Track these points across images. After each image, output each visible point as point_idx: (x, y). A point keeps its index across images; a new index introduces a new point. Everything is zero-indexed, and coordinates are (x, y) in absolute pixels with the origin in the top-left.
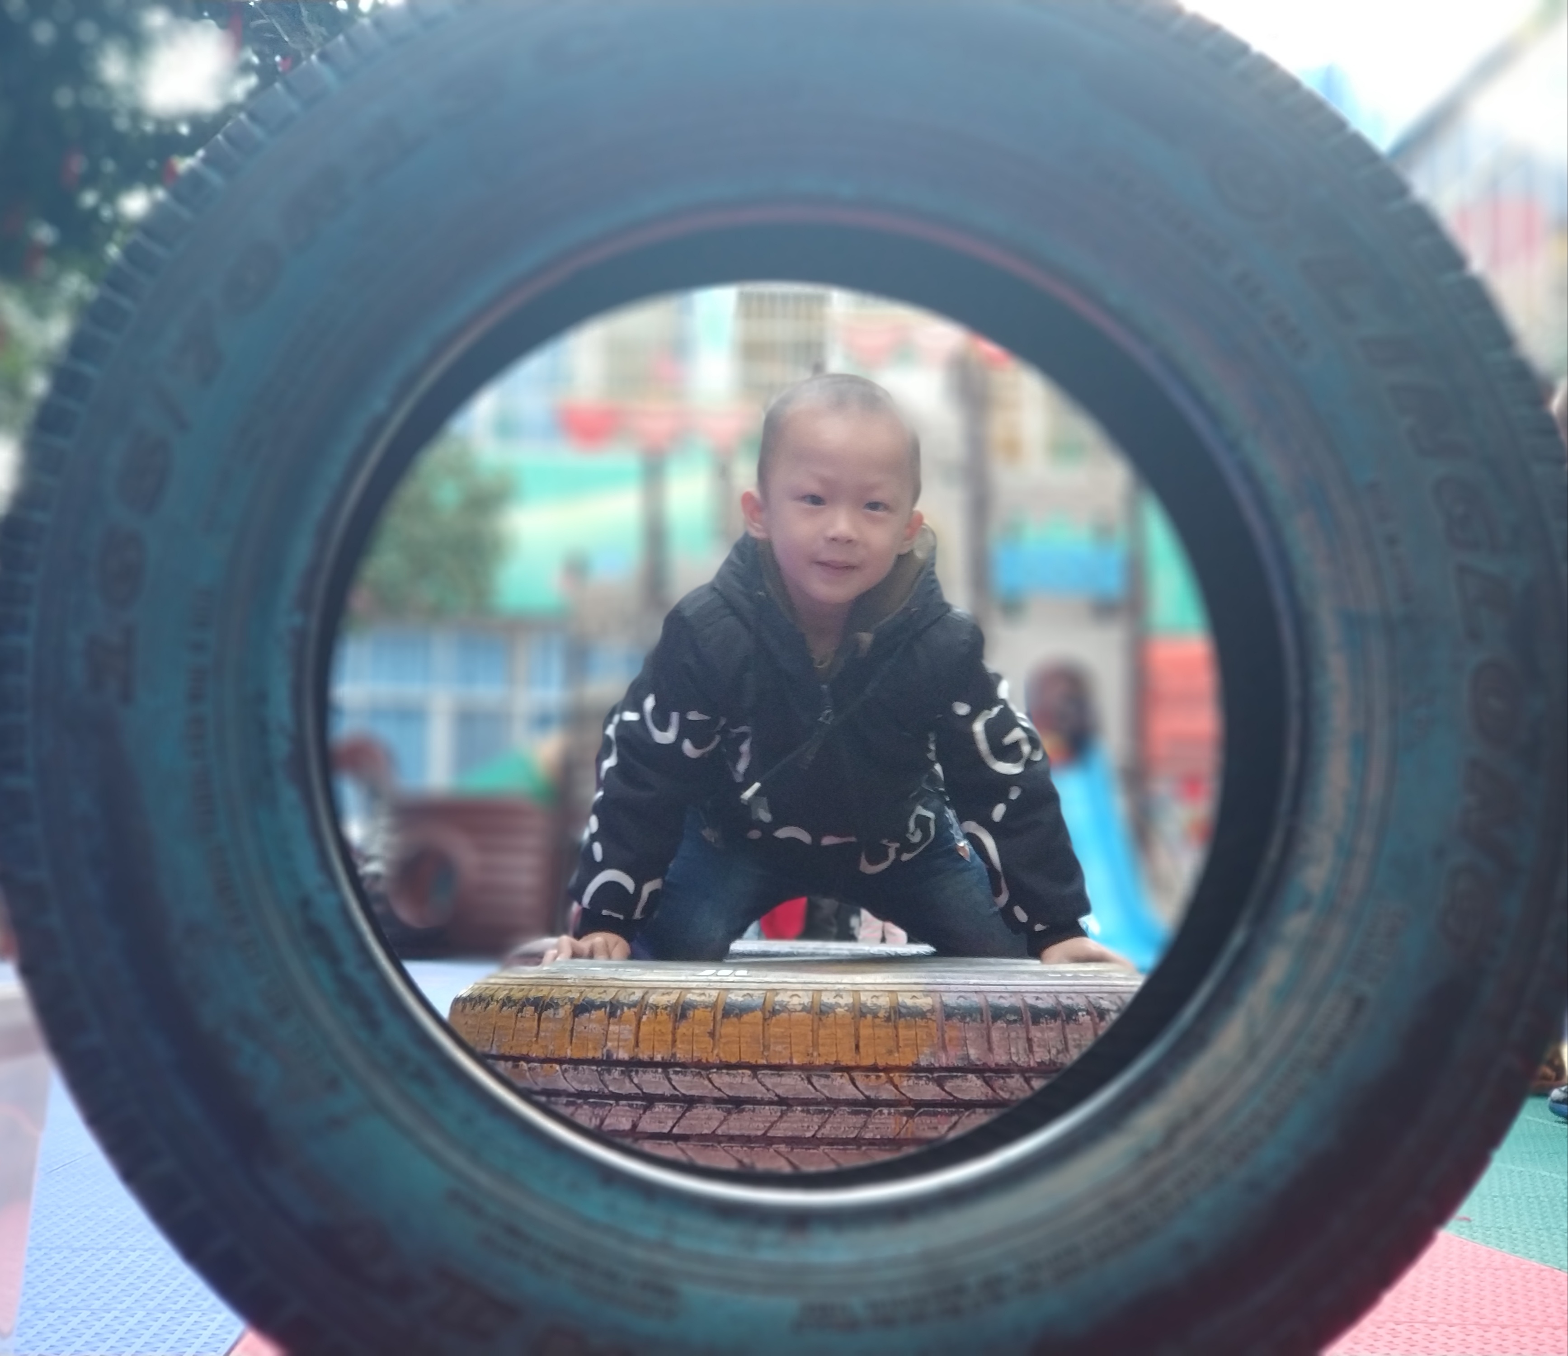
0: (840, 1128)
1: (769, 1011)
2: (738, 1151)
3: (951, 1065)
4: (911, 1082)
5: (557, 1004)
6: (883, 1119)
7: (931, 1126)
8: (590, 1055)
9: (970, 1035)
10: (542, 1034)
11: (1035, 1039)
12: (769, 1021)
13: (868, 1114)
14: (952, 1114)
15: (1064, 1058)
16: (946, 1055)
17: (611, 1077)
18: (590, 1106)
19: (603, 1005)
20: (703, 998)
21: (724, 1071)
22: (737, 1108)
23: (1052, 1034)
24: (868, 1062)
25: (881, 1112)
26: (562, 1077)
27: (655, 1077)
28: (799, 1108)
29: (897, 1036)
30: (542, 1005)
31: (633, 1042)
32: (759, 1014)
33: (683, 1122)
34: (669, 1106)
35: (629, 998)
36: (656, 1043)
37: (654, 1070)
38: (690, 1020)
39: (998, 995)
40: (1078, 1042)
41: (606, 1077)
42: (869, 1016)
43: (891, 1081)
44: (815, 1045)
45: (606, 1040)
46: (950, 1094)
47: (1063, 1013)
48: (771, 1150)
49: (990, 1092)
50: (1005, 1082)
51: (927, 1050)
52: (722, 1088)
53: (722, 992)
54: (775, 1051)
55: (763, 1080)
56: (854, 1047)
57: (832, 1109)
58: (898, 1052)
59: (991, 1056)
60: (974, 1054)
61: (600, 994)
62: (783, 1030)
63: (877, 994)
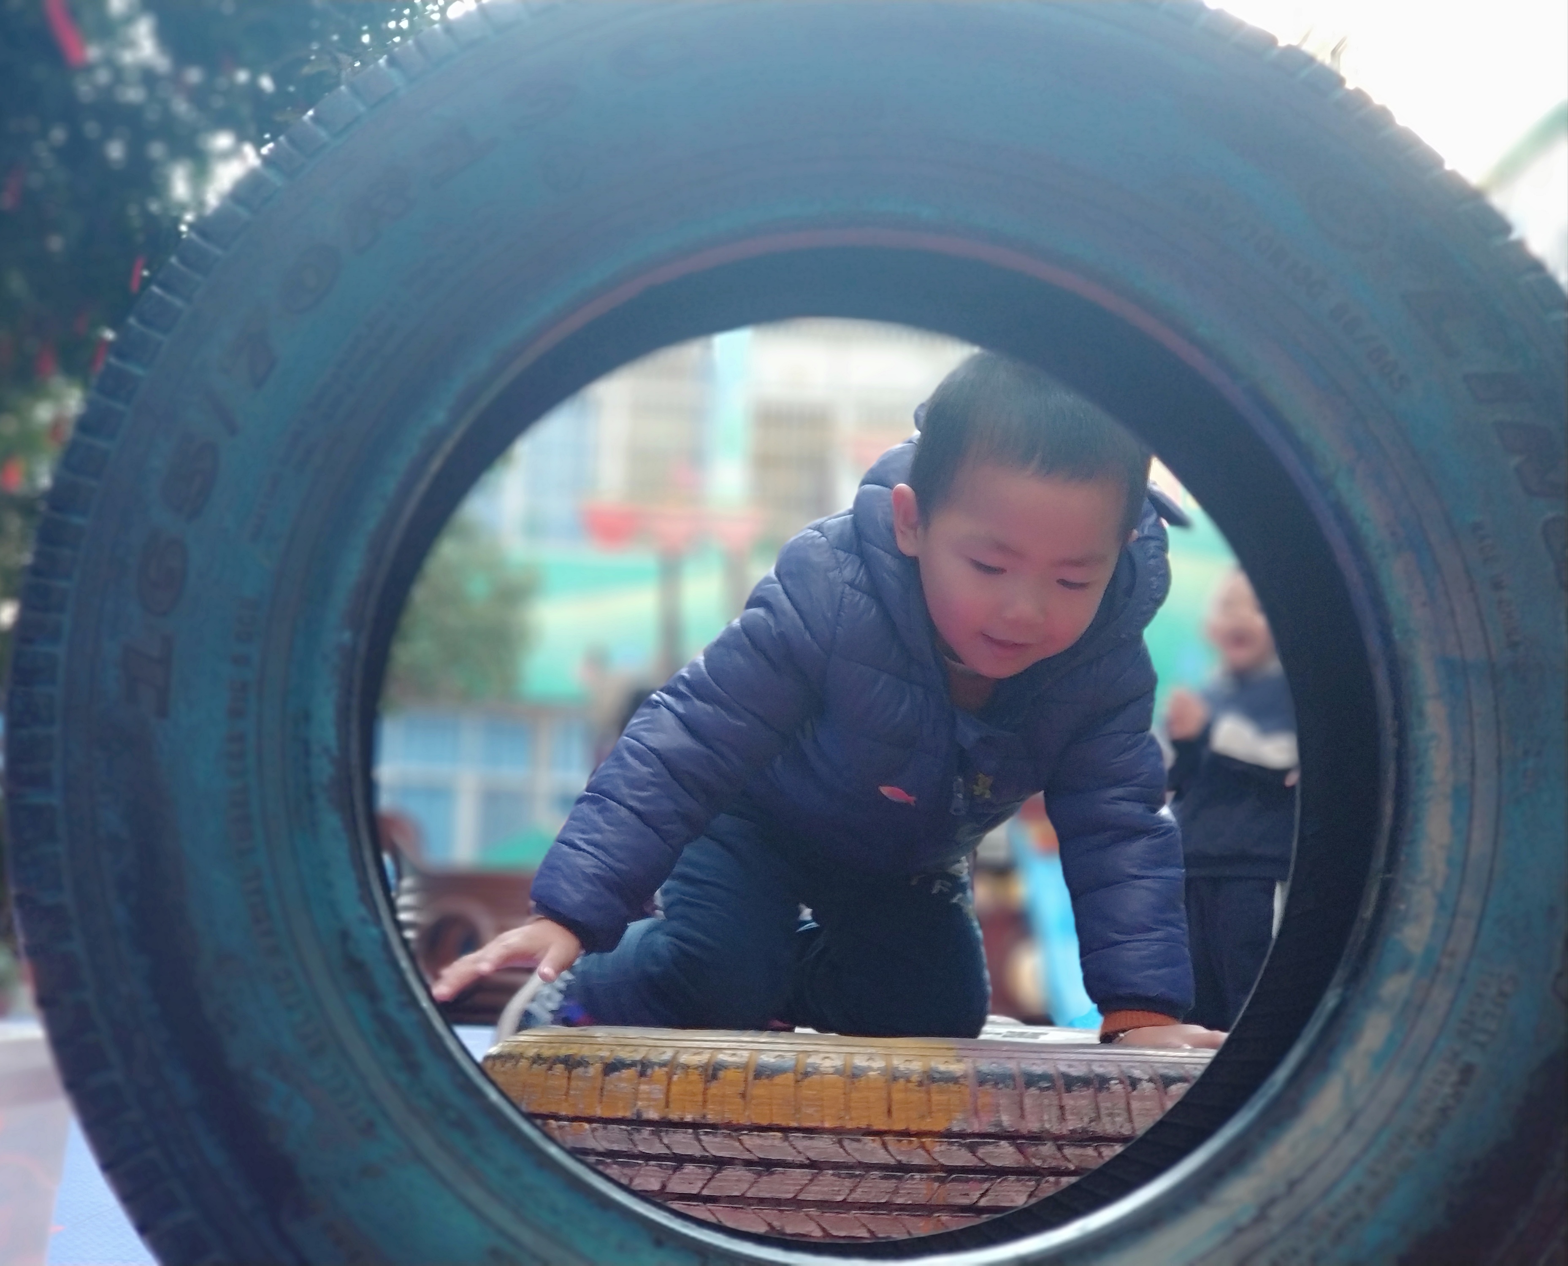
0: (870, 1192)
1: (801, 1073)
2: (768, 1214)
3: (984, 1131)
4: (943, 1148)
5: (587, 1063)
6: (915, 1184)
7: (963, 1193)
8: (620, 1114)
9: (1003, 1101)
10: (572, 1092)
11: (1068, 1107)
12: (800, 1083)
13: (899, 1178)
14: (985, 1180)
15: (1097, 1127)
16: (979, 1121)
17: (641, 1137)
18: (619, 1166)
19: (633, 1064)
20: (734, 1060)
21: (755, 1133)
22: (768, 1170)
23: (1084, 1102)
24: (899, 1127)
25: (912, 1178)
26: (591, 1136)
27: (686, 1138)
28: (831, 1172)
29: (929, 1101)
30: (572, 1064)
31: (663, 1103)
32: (791, 1076)
33: (713, 1184)
34: (699, 1167)
35: (659, 1059)
36: (686, 1103)
37: (684, 1130)
38: (721, 1081)
39: (1032, 1061)
40: (1110, 1111)
41: (636, 1137)
42: (902, 1081)
43: (923, 1146)
44: (848, 1108)
45: (636, 1100)
46: (981, 1160)
47: (1095, 1082)
48: (802, 1213)
49: (1023, 1159)
50: (1037, 1148)
52: (753, 1150)
53: (753, 1053)
54: (806, 1114)
55: (794, 1143)
56: (886, 1111)
57: (864, 1173)
58: (931, 1116)
59: (1024, 1123)
60: (1006, 1120)
61: (631, 1052)
62: (815, 1092)
63: (910, 1059)
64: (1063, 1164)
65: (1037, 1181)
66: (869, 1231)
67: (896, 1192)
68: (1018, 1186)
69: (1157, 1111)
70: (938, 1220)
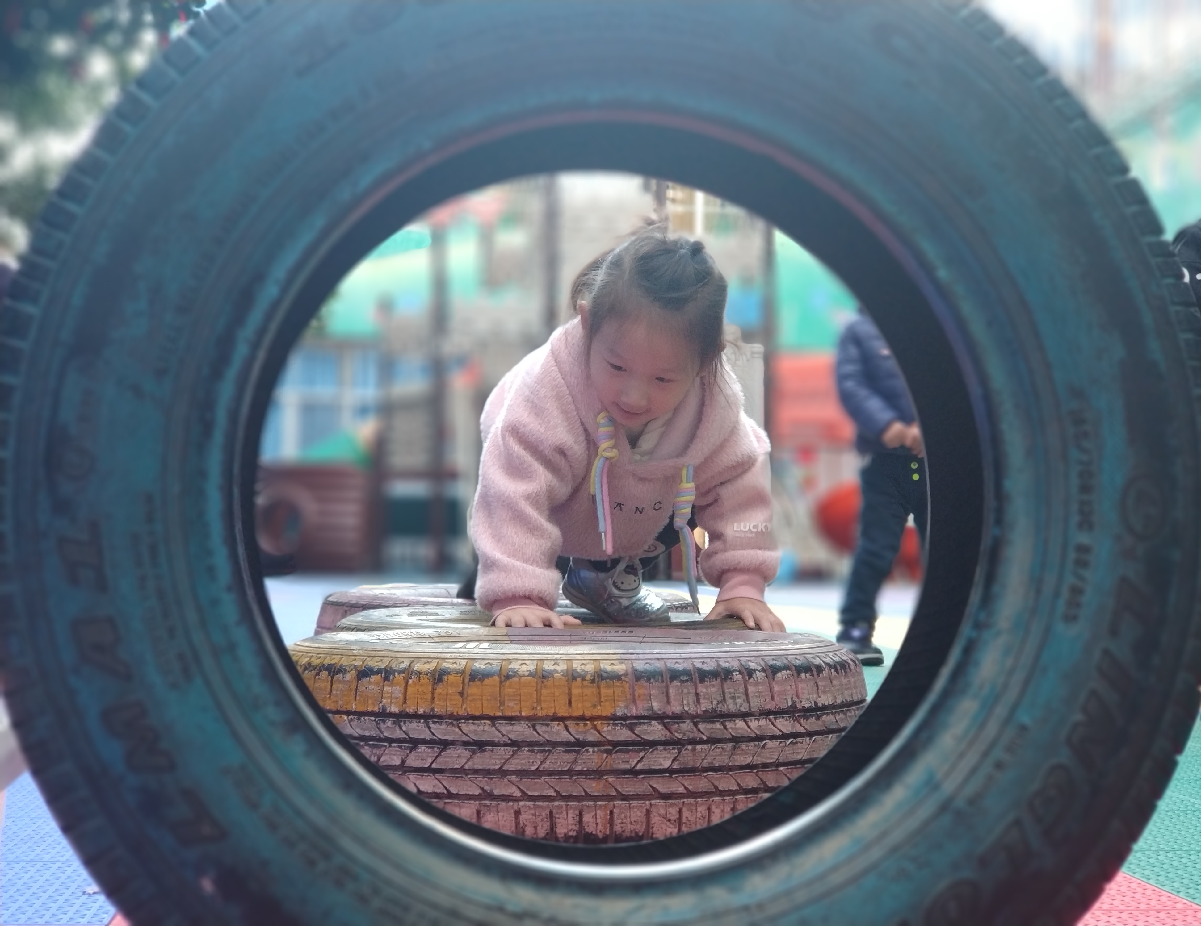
0: (557, 763)
1: (504, 676)
2: (481, 781)
3: (640, 715)
4: (609, 728)
5: (345, 670)
6: (589, 755)
7: (624, 761)
8: (370, 709)
9: (653, 692)
10: (334, 692)
11: (701, 694)
12: (504, 683)
13: (578, 752)
14: (641, 750)
15: (723, 707)
16: (636, 707)
17: (385, 726)
18: (370, 747)
19: (379, 671)
20: (455, 666)
21: (471, 721)
22: (480, 748)
23: (714, 690)
24: (578, 713)
25: (587, 751)
26: (348, 725)
27: (419, 726)
28: (526, 749)
29: (599, 693)
30: (334, 671)
31: (402, 700)
32: (497, 678)
33: (439, 760)
34: (430, 748)
35: (399, 666)
36: (419, 700)
37: (418, 720)
38: (445, 683)
39: (675, 661)
40: (733, 695)
41: (382, 726)
42: (579, 679)
43: (595, 727)
44: (539, 701)
45: (382, 698)
46: (638, 736)
47: (722, 674)
48: (506, 780)
49: (668, 734)
50: (679, 725)
51: (622, 704)
52: (469, 734)
53: (469, 661)
54: (508, 706)
55: (499, 728)
56: (567, 702)
57: (551, 749)
58: (601, 706)
59: (669, 707)
60: (656, 705)
61: (377, 662)
62: (514, 690)
63: (584, 662)
64: (698, 736)
65: (678, 749)
66: (556, 791)
67: (575, 761)
68: (665, 754)
69: (767, 693)
70: (606, 781)
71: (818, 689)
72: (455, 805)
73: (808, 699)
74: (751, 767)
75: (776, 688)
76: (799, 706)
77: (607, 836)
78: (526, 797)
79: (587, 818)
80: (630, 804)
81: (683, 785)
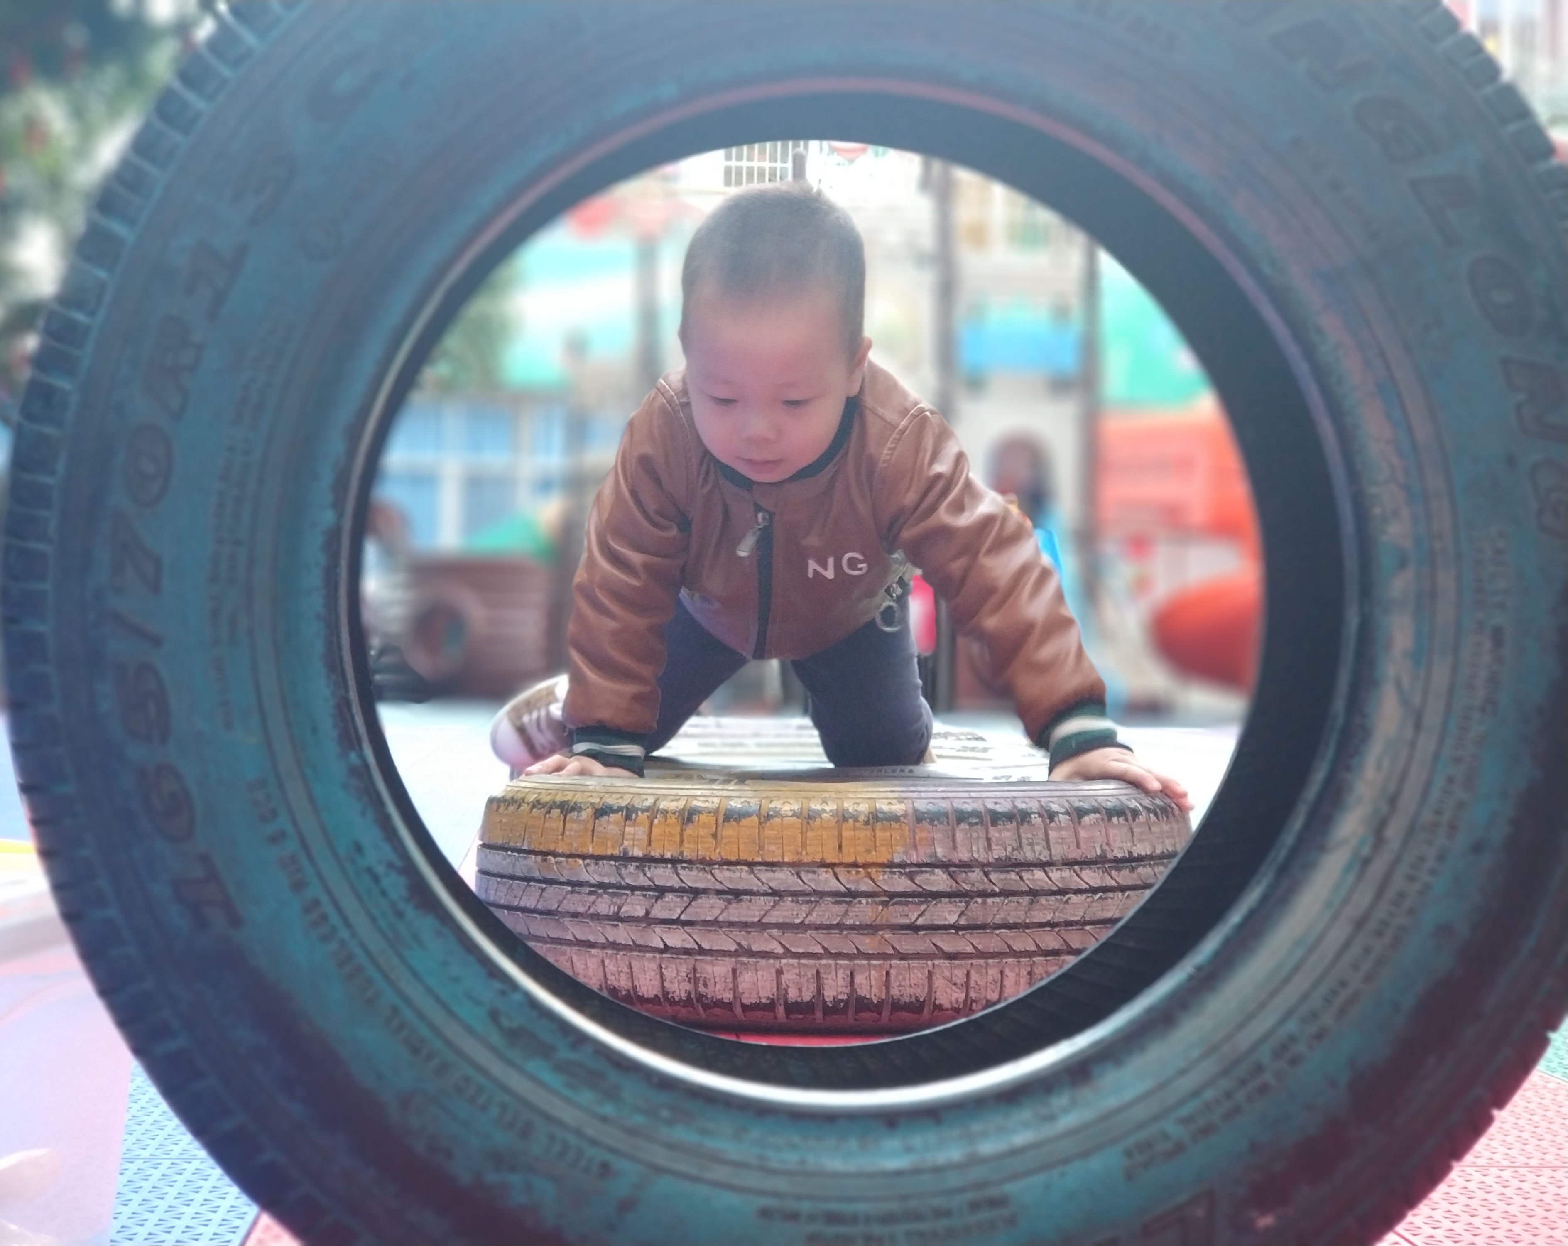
0: (824, 915)
1: (764, 817)
2: (737, 935)
3: (921, 861)
4: (886, 877)
5: (580, 807)
6: (862, 908)
7: (903, 914)
8: (609, 852)
9: (937, 836)
10: (567, 833)
11: (994, 839)
12: (763, 825)
13: (849, 903)
14: (922, 903)
15: (1019, 855)
16: (917, 853)
17: (627, 871)
18: (609, 896)
19: (620, 809)
20: (706, 804)
21: (725, 867)
22: (736, 898)
23: (1008, 834)
24: (850, 860)
25: (859, 903)
26: (585, 870)
27: (666, 872)
28: (790, 899)
29: (875, 837)
30: (567, 808)
31: (646, 843)
32: (755, 818)
33: (689, 910)
34: (678, 896)
35: (643, 803)
36: (666, 843)
37: (664, 865)
38: (695, 824)
39: (963, 800)
40: (1030, 841)
41: (623, 871)
42: (851, 821)
43: (869, 875)
44: (804, 845)
45: (623, 840)
46: (920, 886)
47: (1018, 816)
48: (766, 934)
49: (954, 884)
50: (967, 875)
51: (900, 849)
52: (723, 882)
53: (723, 799)
54: (768, 850)
55: (758, 876)
57: (818, 899)
58: (875, 851)
59: (955, 854)
60: (940, 852)
61: (617, 799)
62: (776, 833)
63: (858, 801)
64: (989, 887)
65: (966, 902)
66: (824, 948)
67: (846, 914)
68: (951, 907)
69: (1071, 840)
70: (882, 937)
71: (1133, 835)
72: (707, 962)
73: (1121, 848)
74: (1052, 925)
75: (1083, 834)
76: (1110, 856)
77: (883, 1000)
78: (788, 953)
79: (859, 979)
80: (909, 965)
81: (972, 944)
